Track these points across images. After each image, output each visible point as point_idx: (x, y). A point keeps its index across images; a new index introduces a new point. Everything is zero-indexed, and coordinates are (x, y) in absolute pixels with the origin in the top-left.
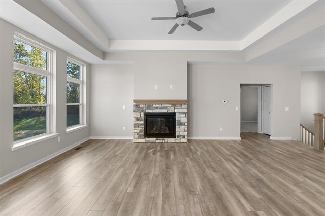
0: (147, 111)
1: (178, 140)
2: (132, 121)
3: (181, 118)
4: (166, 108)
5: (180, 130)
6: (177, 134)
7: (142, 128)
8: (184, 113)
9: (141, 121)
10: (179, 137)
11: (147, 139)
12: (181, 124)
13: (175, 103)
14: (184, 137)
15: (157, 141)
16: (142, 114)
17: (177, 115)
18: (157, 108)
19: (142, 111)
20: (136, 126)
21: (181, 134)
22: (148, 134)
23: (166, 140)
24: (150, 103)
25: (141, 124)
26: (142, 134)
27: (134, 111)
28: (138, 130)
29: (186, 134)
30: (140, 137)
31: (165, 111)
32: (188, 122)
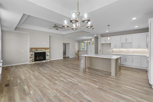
0: (35, 52)
1: (46, 61)
2: (29, 56)
3: (47, 53)
4: (43, 50)
5: (47, 58)
6: (46, 59)
7: (34, 58)
8: (49, 52)
9: (33, 55)
10: (47, 60)
11: (35, 62)
12: (47, 55)
13: (45, 49)
14: (49, 59)
15: (39, 62)
16: (34, 53)
17: (46, 53)
18: (39, 50)
19: (33, 52)
20: (30, 57)
21: (48, 59)
22: (36, 60)
23: (42, 61)
24: (36, 49)
25: (33, 57)
26: (34, 60)
27: (30, 52)
28: (31, 59)
29: (49, 58)
30: (33, 62)
31: (42, 51)
32: (50, 55)
